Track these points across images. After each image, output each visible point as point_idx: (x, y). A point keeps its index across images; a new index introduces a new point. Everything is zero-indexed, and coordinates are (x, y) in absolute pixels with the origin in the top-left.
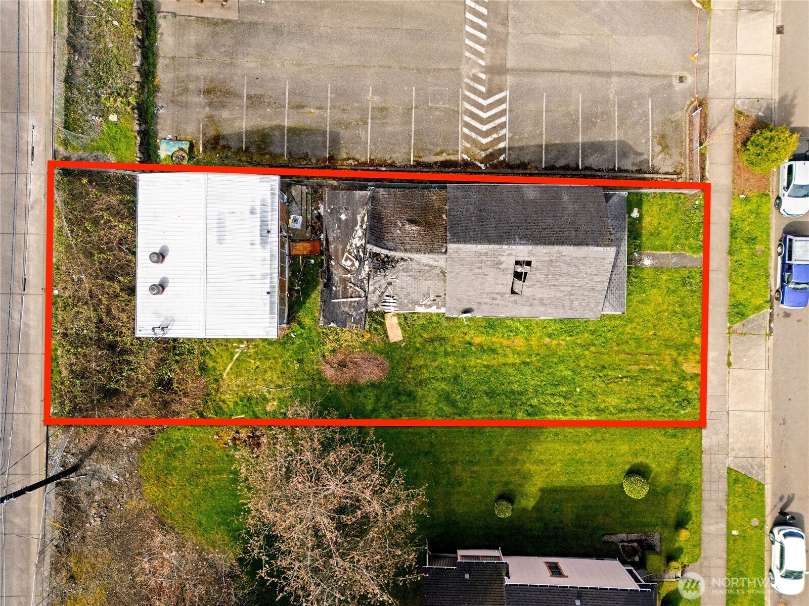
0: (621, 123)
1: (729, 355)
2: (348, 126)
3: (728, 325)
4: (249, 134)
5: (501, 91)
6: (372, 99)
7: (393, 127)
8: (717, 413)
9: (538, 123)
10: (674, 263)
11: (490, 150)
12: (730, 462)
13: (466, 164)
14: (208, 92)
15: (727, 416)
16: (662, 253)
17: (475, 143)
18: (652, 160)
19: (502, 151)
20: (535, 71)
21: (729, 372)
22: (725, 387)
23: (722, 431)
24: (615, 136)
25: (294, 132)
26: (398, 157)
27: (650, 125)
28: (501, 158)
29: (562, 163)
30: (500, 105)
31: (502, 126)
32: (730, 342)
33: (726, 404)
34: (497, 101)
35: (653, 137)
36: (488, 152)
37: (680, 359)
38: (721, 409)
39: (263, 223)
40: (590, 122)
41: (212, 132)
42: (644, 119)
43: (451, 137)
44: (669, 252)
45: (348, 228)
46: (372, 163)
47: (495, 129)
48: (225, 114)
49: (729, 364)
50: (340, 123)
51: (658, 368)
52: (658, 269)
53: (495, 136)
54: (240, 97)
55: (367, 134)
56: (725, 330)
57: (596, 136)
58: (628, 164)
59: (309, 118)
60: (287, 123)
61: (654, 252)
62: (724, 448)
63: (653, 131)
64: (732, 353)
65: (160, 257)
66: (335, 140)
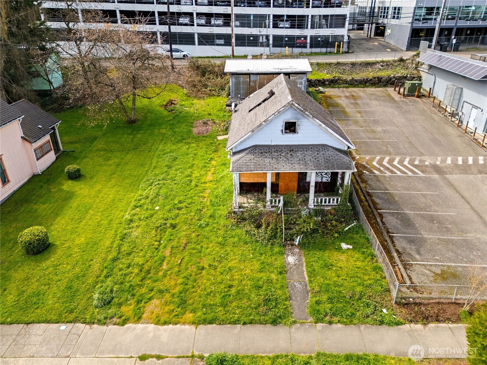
0: (447, 242)
1: (159, 357)
3: (206, 355)
4: (336, 103)
5: (422, 172)
6: (378, 129)
7: (364, 135)
8: (74, 343)
10: (295, 286)
11: (368, 166)
15: (65, 355)
16: (305, 273)
17: (371, 160)
18: (418, 264)
19: (371, 172)
20: (455, 189)
21: (132, 357)
22: (109, 353)
23: (44, 348)
27: (462, 265)
28: (365, 172)
29: (378, 201)
30: (410, 171)
32: (178, 357)
33: (83, 353)
34: (412, 169)
35: (449, 267)
36: (366, 165)
37: (167, 296)
38: (78, 348)
41: (333, 97)
42: (465, 260)
44: (307, 279)
47: (388, 169)
48: (344, 99)
49: (143, 358)
51: (161, 274)
53: (382, 169)
54: (355, 101)
56: (199, 351)
60: (347, 110)
61: (305, 265)
63: (456, 267)
64: (160, 361)
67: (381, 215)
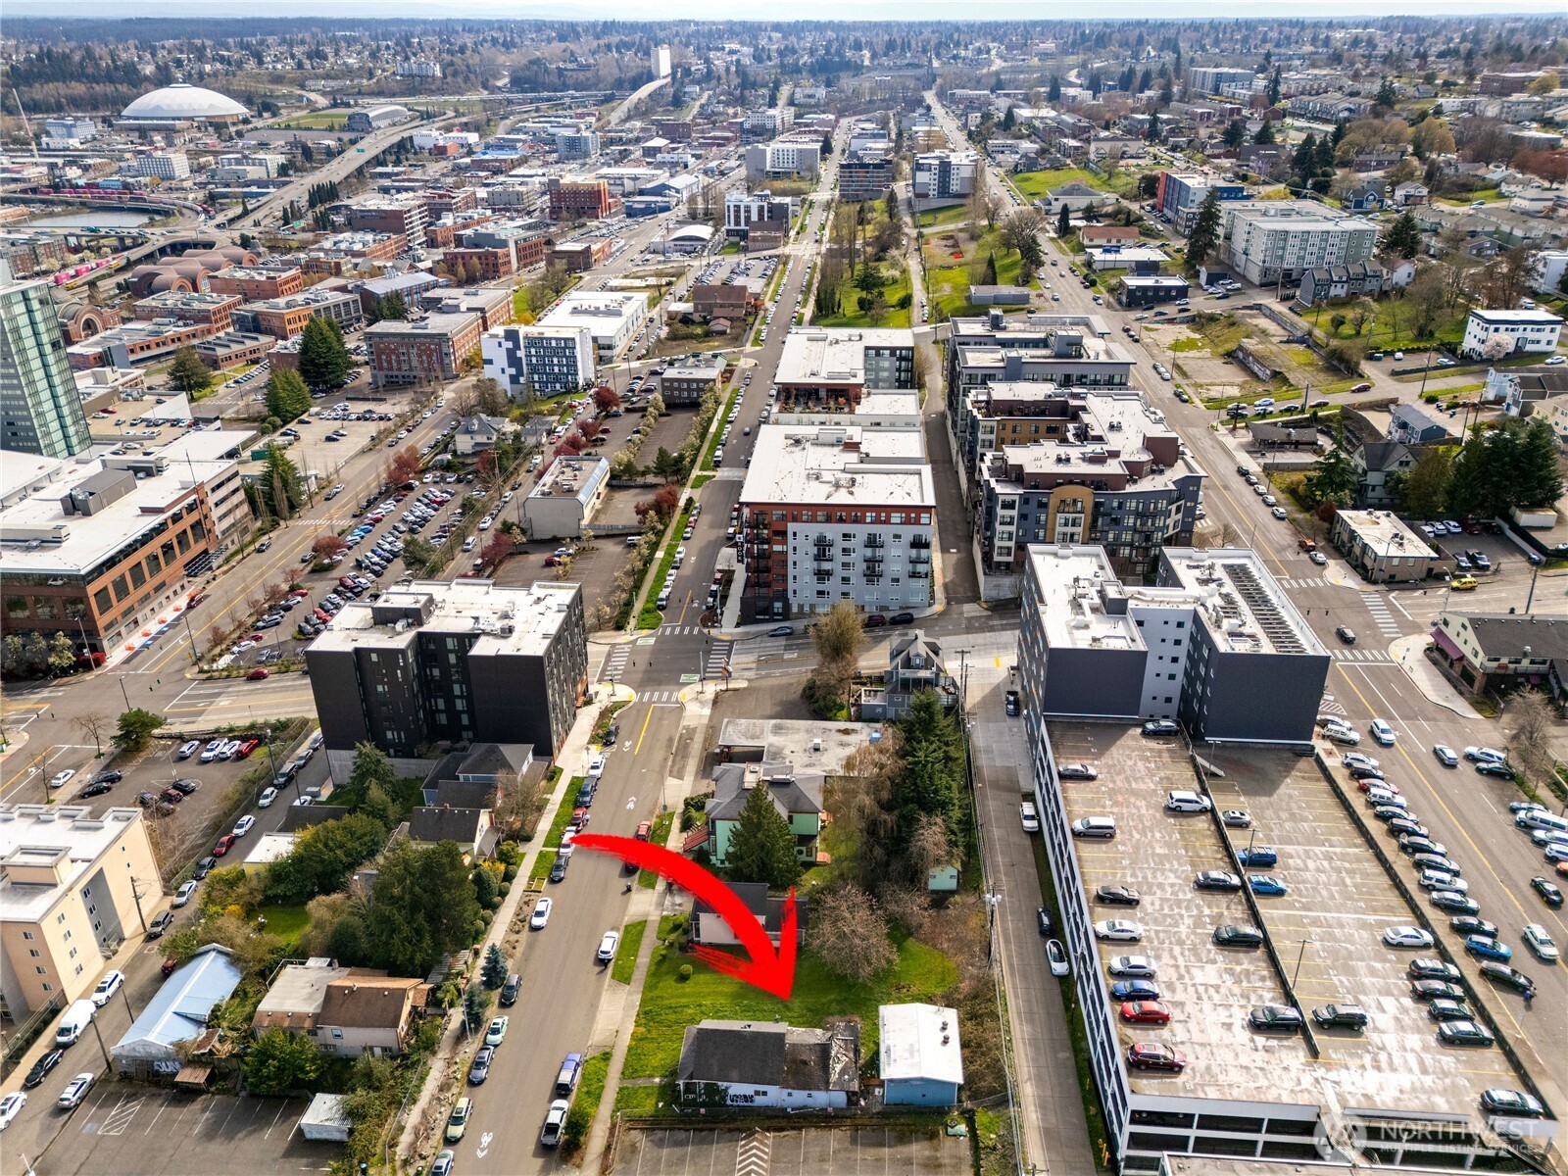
0: (660, 1159)
2: (846, 1150)
3: (615, 1050)
4: (910, 1142)
6: (830, 1167)
7: (815, 1151)
8: (631, 1009)
9: (717, 1157)
11: (751, 1139)
12: (628, 987)
13: (768, 1131)
14: (940, 1166)
15: (627, 1008)
17: (762, 1143)
18: (643, 1137)
19: (743, 1139)
23: (631, 1001)
24: (665, 1152)
25: (881, 1144)
26: (813, 1132)
27: (640, 1160)
28: (744, 1134)
29: (704, 1133)
31: (742, 1154)
33: (626, 1013)
35: (640, 1152)
36: (753, 1137)
37: (648, 1034)
38: (629, 1011)
39: (889, 1056)
40: (681, 1161)
41: (935, 1142)
42: (644, 1164)
43: (776, 1147)
44: (643, 1085)
45: (843, 1071)
46: (830, 1128)
47: (747, 1151)
48: (927, 1153)
50: (851, 1151)
51: (660, 1028)
52: (651, 1076)
53: (747, 1148)
54: (918, 1164)
55: (833, 1145)
56: (618, 1048)
57: (678, 1151)
58: (659, 1134)
59: (871, 1153)
60: (886, 1150)
62: (630, 993)
63: (639, 1156)
65: (946, 1041)
66: (854, 1141)
67: (688, 1130)
